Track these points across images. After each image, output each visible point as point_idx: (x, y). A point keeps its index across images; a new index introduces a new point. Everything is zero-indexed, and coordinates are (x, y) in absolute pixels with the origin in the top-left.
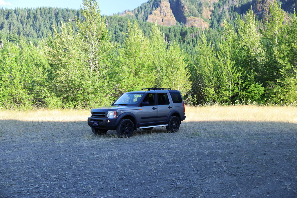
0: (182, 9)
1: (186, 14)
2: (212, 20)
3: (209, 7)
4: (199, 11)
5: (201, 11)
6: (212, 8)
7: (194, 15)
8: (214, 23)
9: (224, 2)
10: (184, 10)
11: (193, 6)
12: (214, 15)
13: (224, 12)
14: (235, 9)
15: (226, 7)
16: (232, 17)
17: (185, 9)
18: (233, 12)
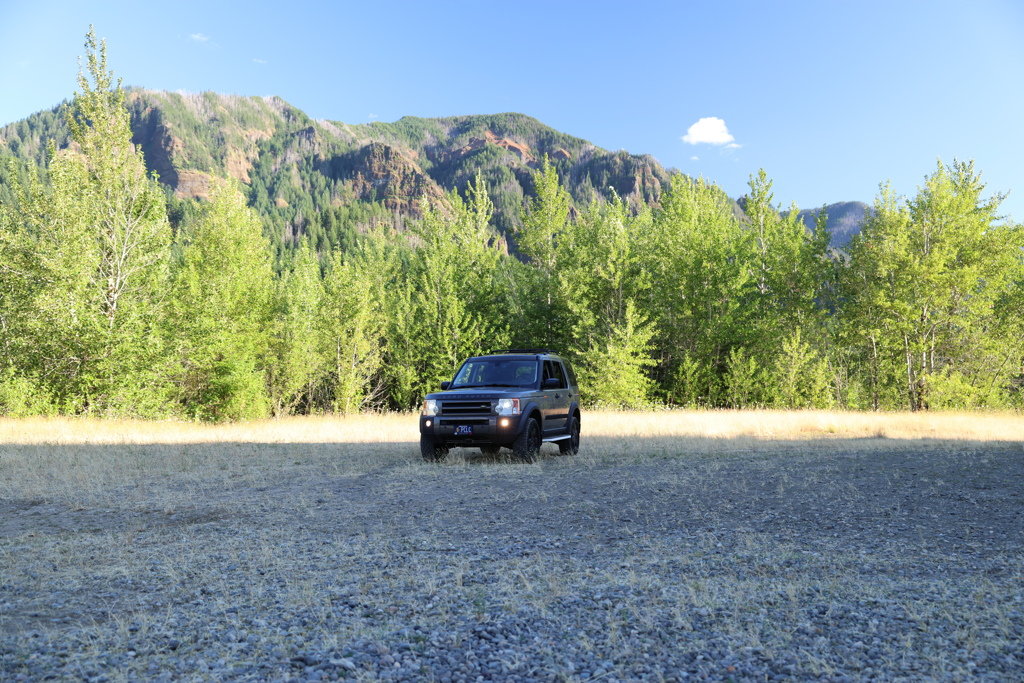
0: (167, 145)
1: (177, 162)
2: (254, 186)
3: (246, 150)
4: (215, 158)
5: (222, 158)
6: (254, 154)
7: (203, 168)
8: (260, 195)
9: (287, 142)
10: (172, 148)
11: (197, 142)
12: (258, 173)
13: (288, 170)
14: (317, 164)
15: (293, 157)
16: (309, 185)
17: (175, 147)
18: (311, 171)
